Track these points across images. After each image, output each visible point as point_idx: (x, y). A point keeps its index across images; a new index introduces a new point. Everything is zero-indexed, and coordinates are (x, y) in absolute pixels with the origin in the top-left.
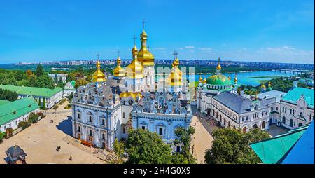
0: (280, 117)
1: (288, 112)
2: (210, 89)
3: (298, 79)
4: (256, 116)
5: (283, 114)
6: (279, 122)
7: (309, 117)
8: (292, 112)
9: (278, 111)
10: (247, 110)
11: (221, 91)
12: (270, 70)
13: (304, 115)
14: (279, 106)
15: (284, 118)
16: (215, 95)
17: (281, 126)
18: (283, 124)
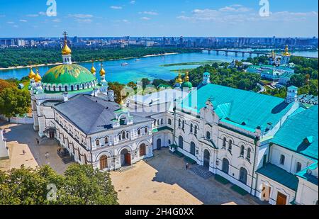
0: (174, 136)
1: (187, 128)
2: (50, 92)
3: (246, 67)
4: (123, 135)
5: (178, 132)
6: (173, 146)
7: (221, 142)
8: (194, 130)
9: (172, 126)
10: (105, 127)
11: (70, 94)
12: (198, 51)
13: (213, 137)
14: (172, 118)
15: (181, 138)
16: (60, 102)
17: (176, 152)
18: (179, 149)
